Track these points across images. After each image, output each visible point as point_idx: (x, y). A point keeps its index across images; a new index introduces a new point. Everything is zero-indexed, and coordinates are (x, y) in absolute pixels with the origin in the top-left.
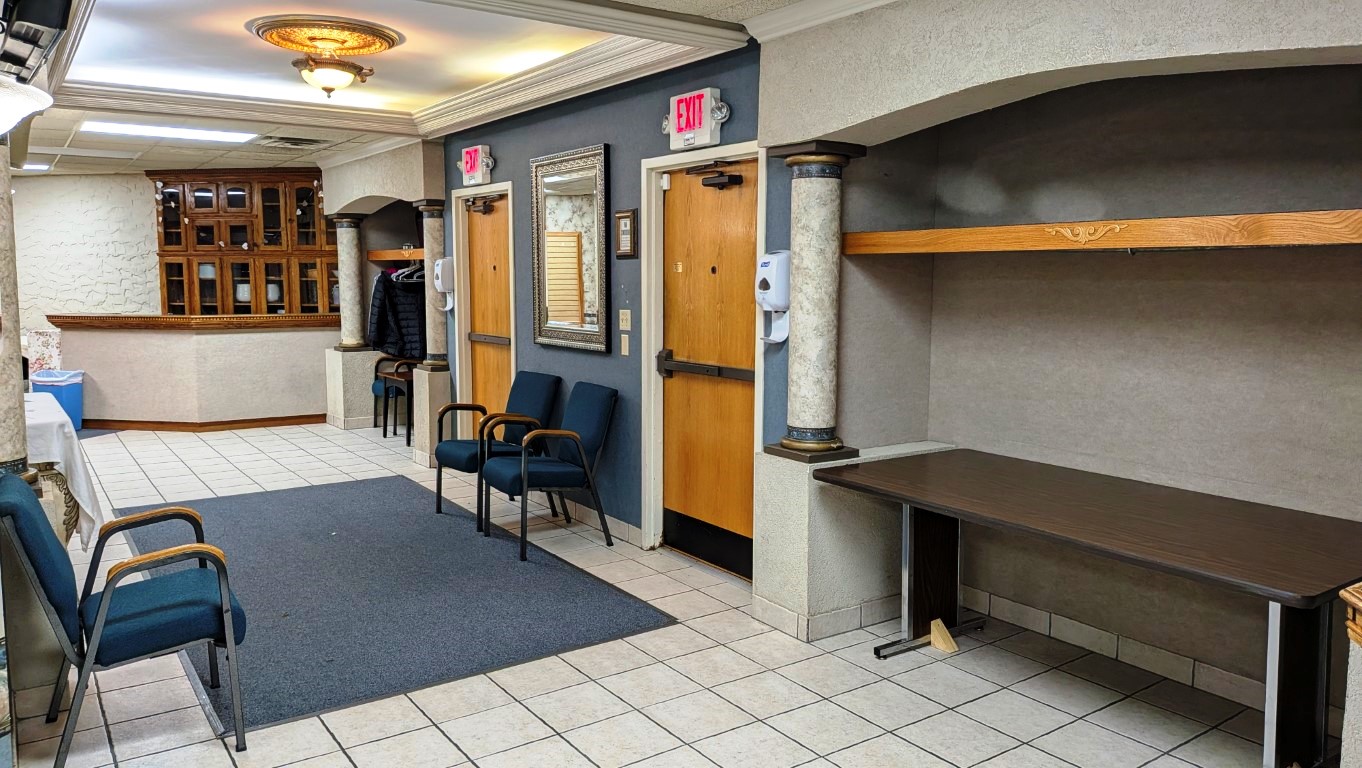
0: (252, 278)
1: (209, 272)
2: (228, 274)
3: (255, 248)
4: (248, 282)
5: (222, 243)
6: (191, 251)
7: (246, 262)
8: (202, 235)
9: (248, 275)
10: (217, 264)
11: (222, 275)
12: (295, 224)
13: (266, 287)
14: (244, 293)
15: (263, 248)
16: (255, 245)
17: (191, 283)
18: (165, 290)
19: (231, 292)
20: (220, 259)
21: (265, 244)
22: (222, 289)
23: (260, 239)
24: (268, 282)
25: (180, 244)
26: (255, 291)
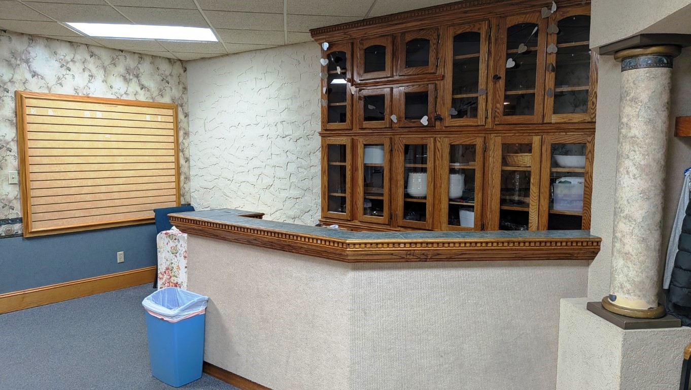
0: (429, 165)
1: (376, 157)
2: (399, 159)
3: (438, 123)
4: (423, 170)
5: (394, 118)
6: (356, 130)
7: (424, 142)
8: (371, 107)
9: (424, 161)
10: (387, 146)
11: (391, 161)
12: (502, 83)
13: (449, 179)
14: (418, 185)
15: (449, 122)
16: (439, 118)
17: (354, 169)
18: (326, 178)
19: (401, 183)
20: (391, 138)
21: (453, 117)
22: (391, 180)
23: (446, 109)
24: (452, 171)
25: (344, 121)
26: (434, 184)
